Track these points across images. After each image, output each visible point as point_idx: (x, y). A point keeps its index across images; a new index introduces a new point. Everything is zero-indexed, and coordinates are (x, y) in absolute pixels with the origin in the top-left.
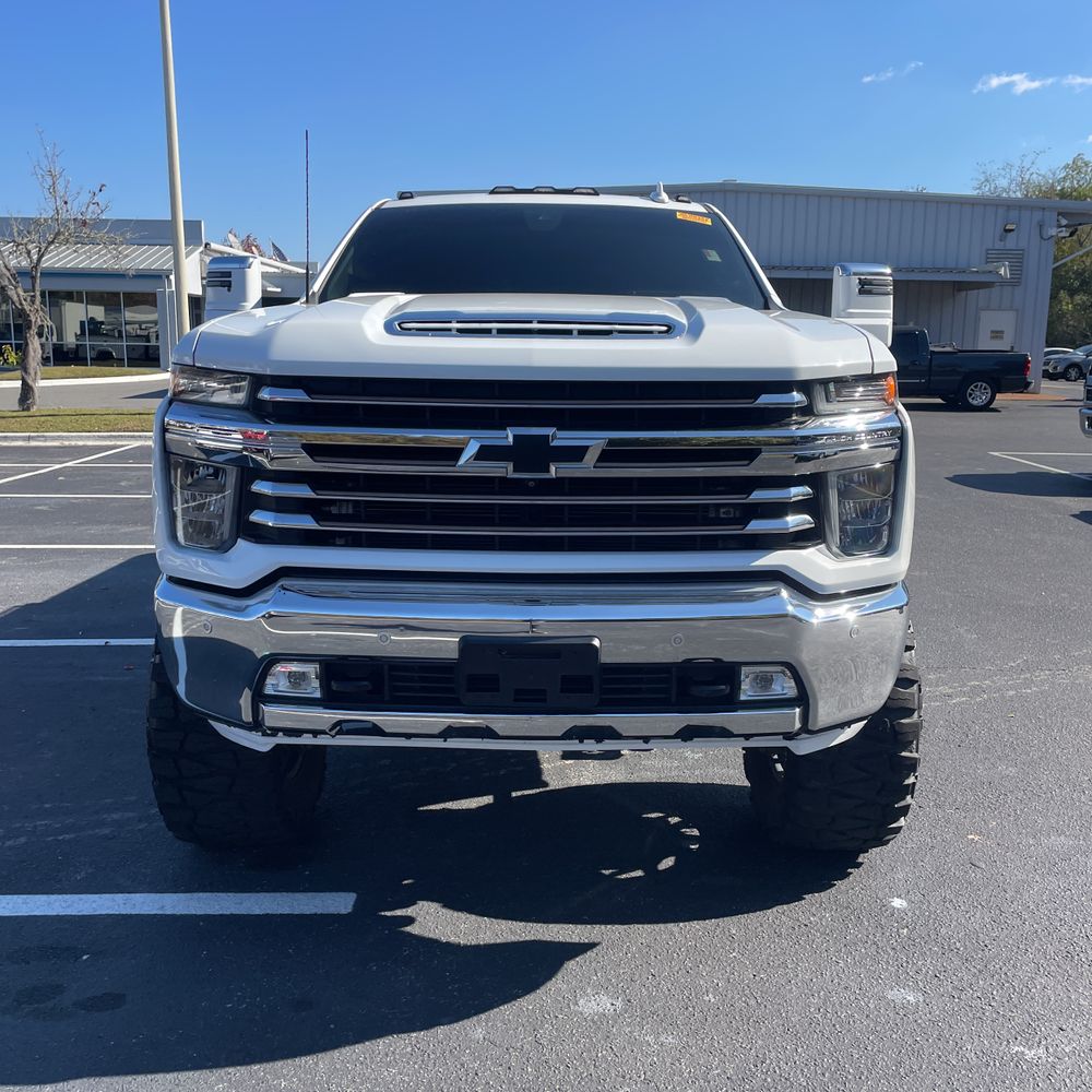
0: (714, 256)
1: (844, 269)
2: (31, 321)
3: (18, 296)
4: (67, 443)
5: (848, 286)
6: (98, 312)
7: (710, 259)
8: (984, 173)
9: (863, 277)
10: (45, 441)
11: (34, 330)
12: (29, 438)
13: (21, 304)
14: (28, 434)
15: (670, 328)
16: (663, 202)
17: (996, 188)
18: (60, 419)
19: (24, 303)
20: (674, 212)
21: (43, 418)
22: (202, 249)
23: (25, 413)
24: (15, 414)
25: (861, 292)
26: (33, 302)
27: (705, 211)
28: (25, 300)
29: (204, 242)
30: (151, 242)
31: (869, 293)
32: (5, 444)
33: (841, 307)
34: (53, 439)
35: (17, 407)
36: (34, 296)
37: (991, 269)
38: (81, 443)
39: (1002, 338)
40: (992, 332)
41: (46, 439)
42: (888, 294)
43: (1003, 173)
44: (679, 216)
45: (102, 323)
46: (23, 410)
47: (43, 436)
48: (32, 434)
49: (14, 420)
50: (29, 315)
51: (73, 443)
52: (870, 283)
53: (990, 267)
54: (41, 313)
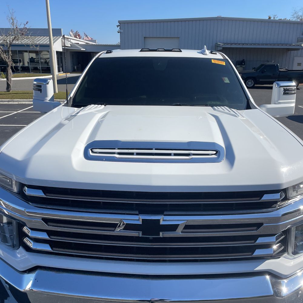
0: (227, 81)
1: (278, 84)
2: (8, 65)
3: (4, 57)
4: (20, 103)
5: (279, 91)
6: (33, 55)
7: (225, 82)
8: (295, 10)
9: (285, 88)
10: (14, 102)
11: (10, 67)
12: (9, 101)
13: (5, 59)
14: (8, 100)
15: (217, 152)
16: (206, 55)
17: (298, 15)
18: (18, 95)
19: (6, 59)
20: (211, 59)
21: (13, 95)
22: (62, 37)
23: (8, 93)
24: (5, 93)
25: (285, 94)
26: (9, 59)
27: (222, 58)
28: (6, 58)
29: (62, 35)
30: (44, 35)
31: (288, 94)
32: (2, 103)
33: (276, 100)
34: (16, 101)
35: (6, 91)
36: (9, 57)
37: (298, 44)
38: (24, 103)
39: (300, 65)
40: (298, 63)
41: (14, 101)
42: (294, 94)
43: (300, 11)
44: (213, 61)
45: (35, 59)
46: (8, 91)
47: (13, 101)
48: (10, 100)
49: (5, 95)
50: (8, 63)
51: (22, 103)
52: (288, 90)
53: (299, 44)
54: (11, 62)
